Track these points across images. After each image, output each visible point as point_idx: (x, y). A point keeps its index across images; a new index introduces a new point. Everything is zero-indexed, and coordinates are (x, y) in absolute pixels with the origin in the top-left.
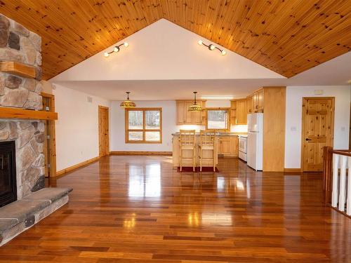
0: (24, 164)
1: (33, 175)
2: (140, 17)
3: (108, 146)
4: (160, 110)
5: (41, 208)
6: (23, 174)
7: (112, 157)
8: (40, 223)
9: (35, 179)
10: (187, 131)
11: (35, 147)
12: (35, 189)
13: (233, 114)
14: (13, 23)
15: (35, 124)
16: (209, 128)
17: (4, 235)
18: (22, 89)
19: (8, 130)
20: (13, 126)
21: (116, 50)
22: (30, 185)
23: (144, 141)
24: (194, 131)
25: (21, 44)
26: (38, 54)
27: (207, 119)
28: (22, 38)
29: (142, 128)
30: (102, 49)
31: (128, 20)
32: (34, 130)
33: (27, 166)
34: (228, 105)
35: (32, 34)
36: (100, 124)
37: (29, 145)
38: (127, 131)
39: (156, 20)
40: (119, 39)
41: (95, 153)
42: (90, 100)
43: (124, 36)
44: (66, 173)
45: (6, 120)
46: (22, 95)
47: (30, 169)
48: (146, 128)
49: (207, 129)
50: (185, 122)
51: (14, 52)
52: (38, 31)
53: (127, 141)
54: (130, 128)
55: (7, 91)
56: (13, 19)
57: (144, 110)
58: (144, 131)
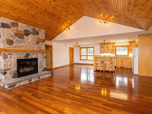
0: (40, 64)
1: (42, 67)
2: (75, 18)
3: (73, 61)
4: (93, 47)
5: (42, 75)
6: (40, 67)
7: (75, 65)
8: (42, 79)
9: (43, 68)
10: (107, 56)
11: (43, 60)
12: (43, 71)
13: (130, 48)
14: (37, 29)
15: (43, 54)
16: (117, 55)
17: (32, 79)
18: (40, 45)
19: (36, 55)
20: (37, 54)
21: (68, 29)
22: (42, 69)
23: (87, 60)
24: (110, 56)
25: (39, 33)
26: (44, 35)
27: (116, 51)
28: (40, 32)
29: (86, 55)
30: (64, 30)
31: (70, 20)
32: (43, 55)
33: (41, 65)
34: (128, 44)
35: (42, 30)
36: (70, 53)
37: (41, 59)
38: (81, 56)
39: (81, 17)
40: (69, 26)
41: (68, 63)
42: (66, 46)
43: (71, 24)
44: (56, 68)
45: (36, 53)
46: (40, 46)
47: (42, 65)
48: (88, 55)
49: (116, 55)
50: (104, 52)
51: (38, 36)
52: (44, 29)
53: (81, 60)
54: (82, 55)
55: (36, 46)
56: (37, 28)
57: (87, 48)
58: (87, 56)
